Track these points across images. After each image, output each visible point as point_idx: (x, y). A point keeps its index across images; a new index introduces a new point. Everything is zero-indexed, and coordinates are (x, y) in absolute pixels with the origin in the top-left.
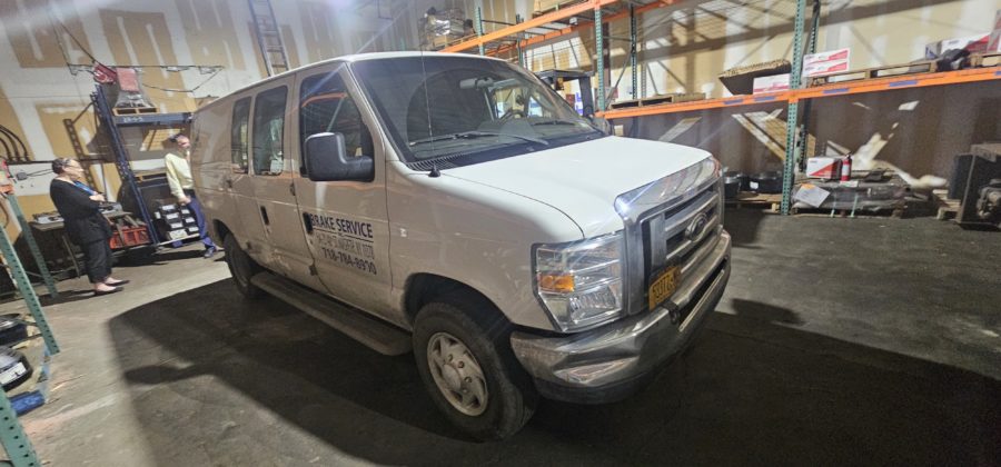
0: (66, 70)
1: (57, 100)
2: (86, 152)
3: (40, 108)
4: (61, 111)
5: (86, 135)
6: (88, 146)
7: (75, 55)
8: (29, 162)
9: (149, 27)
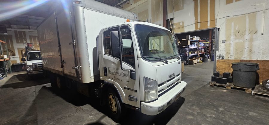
0: (23, 44)
1: (21, 48)
2: (23, 55)
3: (18, 49)
4: (21, 49)
5: (24, 53)
6: (24, 54)
7: (24, 42)
8: (15, 56)
9: (36, 38)
